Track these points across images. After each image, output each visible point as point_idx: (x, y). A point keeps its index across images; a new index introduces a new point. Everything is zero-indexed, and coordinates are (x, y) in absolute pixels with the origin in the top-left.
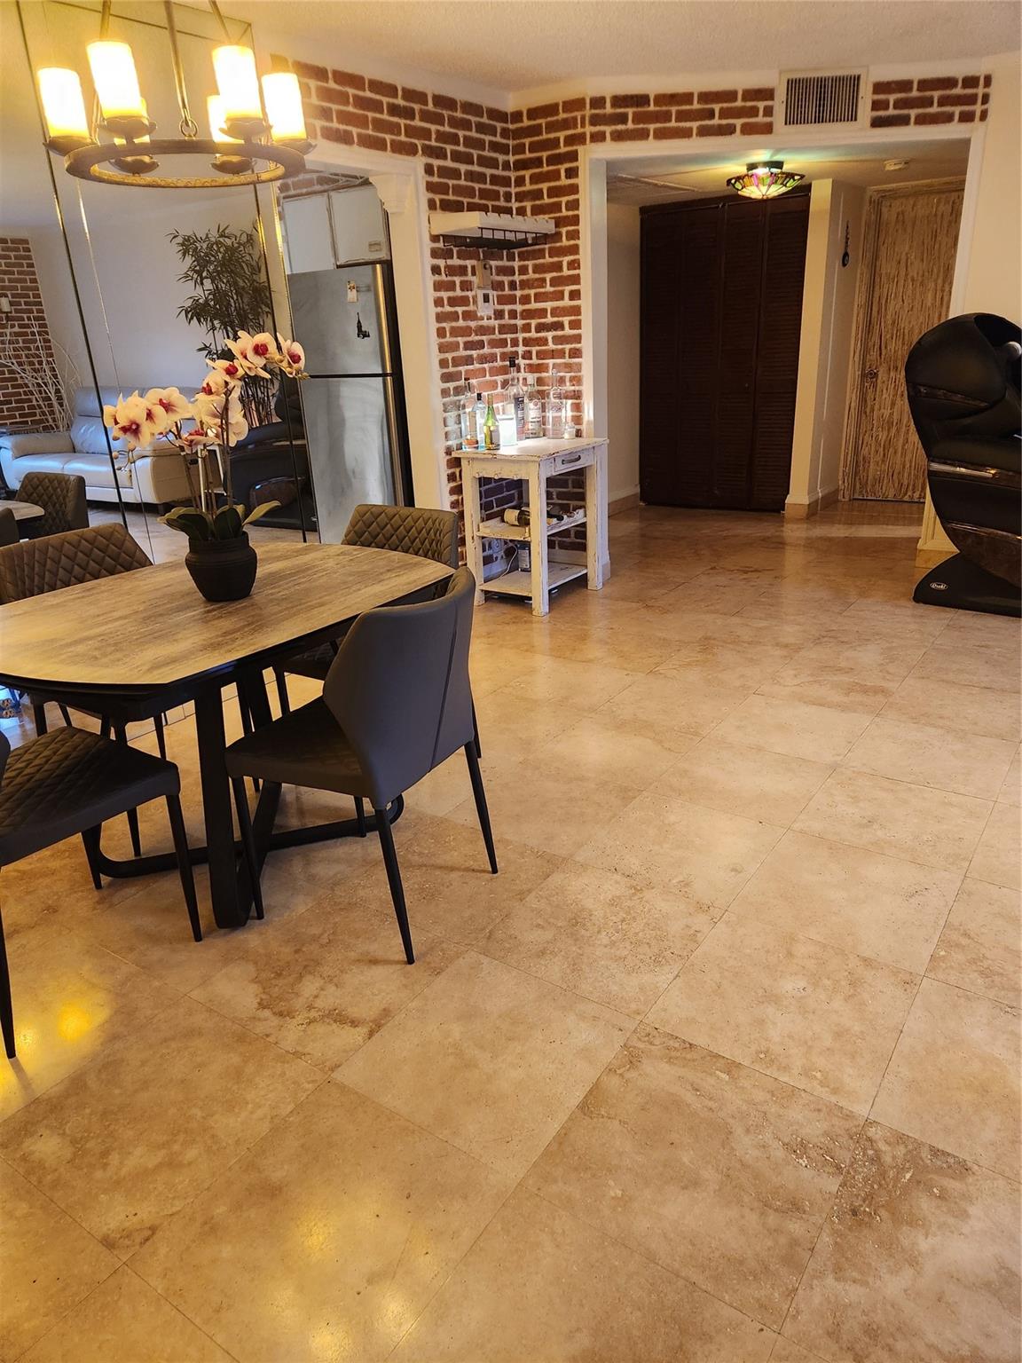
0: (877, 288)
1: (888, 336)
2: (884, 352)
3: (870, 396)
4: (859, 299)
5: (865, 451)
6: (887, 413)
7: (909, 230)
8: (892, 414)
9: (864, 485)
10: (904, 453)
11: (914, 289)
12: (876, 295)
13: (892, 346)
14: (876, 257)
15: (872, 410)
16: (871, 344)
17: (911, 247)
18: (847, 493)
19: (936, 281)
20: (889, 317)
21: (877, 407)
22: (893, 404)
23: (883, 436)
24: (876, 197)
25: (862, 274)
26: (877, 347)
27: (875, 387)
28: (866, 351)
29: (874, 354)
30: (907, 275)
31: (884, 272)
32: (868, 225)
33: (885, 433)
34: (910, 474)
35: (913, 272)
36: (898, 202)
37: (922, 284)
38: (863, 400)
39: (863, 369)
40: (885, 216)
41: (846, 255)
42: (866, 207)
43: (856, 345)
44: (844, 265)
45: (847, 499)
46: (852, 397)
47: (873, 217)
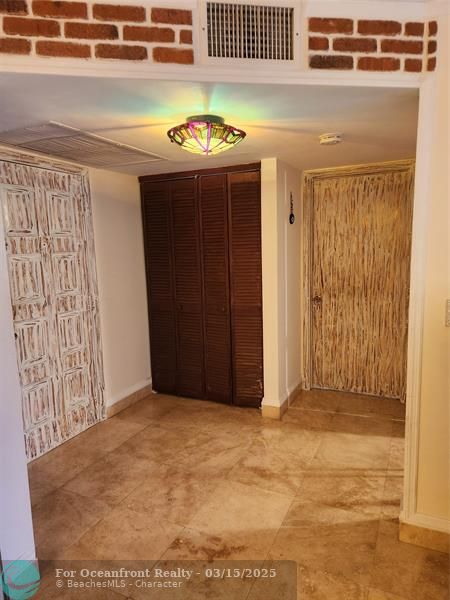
0: (316, 239)
1: (328, 273)
2: (325, 284)
3: (318, 314)
4: (304, 246)
5: (318, 353)
6: (332, 327)
7: (335, 201)
8: (335, 328)
9: (320, 379)
10: (347, 357)
11: (343, 242)
12: (316, 243)
13: (330, 280)
14: (313, 219)
15: (321, 324)
16: (315, 278)
17: (337, 212)
18: (308, 385)
19: (358, 236)
20: (326, 259)
21: (323, 322)
22: (335, 321)
23: (330, 344)
24: (309, 177)
25: (304, 230)
26: (320, 280)
27: (321, 308)
28: (312, 283)
29: (317, 286)
30: (336, 231)
31: (319, 228)
32: (305, 196)
33: (332, 342)
34: (353, 373)
35: (340, 230)
36: (326, 181)
37: (348, 238)
38: (313, 317)
39: (311, 296)
40: (317, 191)
41: (292, 216)
42: (303, 184)
43: (304, 279)
44: (291, 223)
45: (309, 389)
46: (305, 315)
47: (309, 191)
